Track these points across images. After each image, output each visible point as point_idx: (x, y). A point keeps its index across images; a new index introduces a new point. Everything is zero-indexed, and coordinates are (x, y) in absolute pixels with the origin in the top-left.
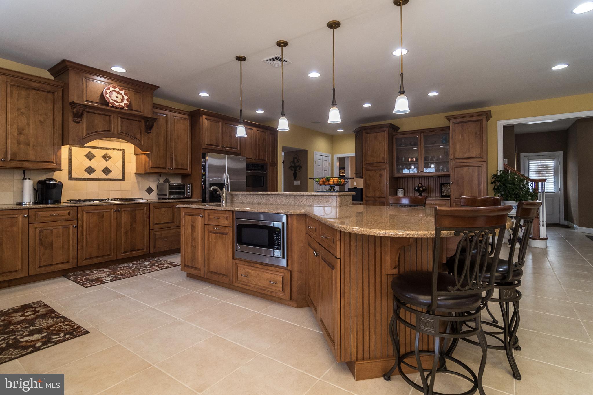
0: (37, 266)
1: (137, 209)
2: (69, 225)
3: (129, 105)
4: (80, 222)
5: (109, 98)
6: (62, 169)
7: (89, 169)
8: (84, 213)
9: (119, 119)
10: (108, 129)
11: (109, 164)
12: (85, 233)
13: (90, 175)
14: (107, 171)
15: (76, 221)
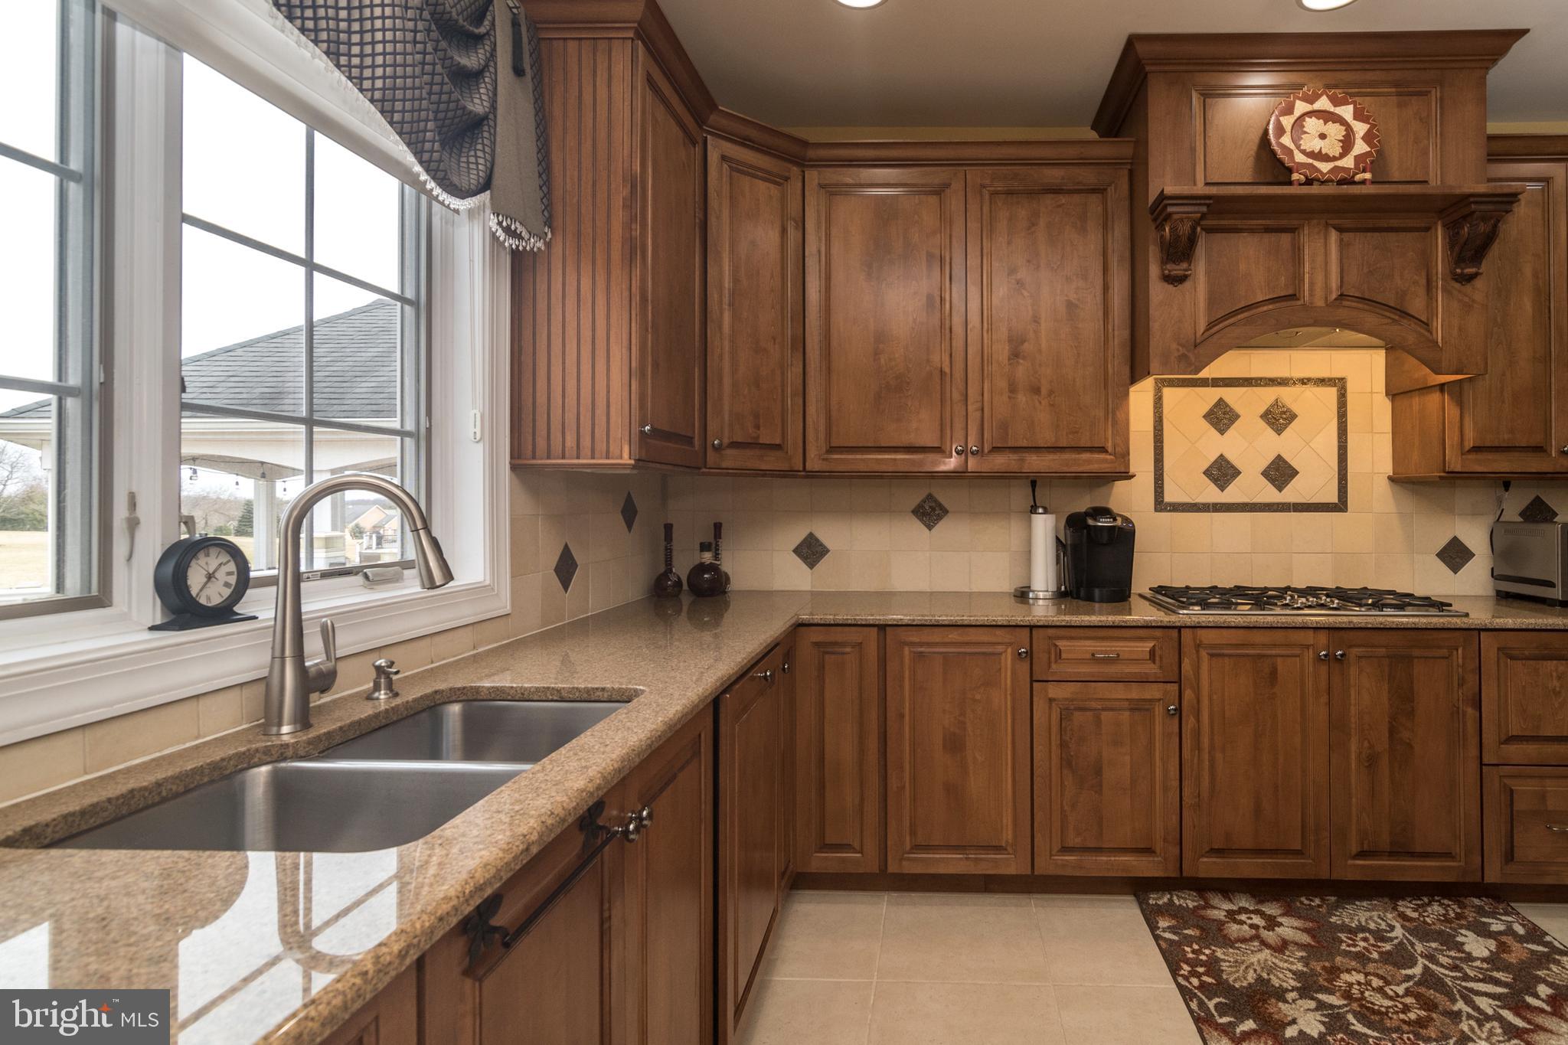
0: (1056, 847)
1: (1416, 652)
2: (1150, 700)
3: (1375, 161)
4: (1188, 694)
5: (1292, 146)
6: (1132, 470)
7: (1219, 469)
8: (1204, 653)
9: (1334, 235)
10: (1290, 292)
11: (1287, 445)
12: (1205, 741)
13: (1222, 488)
14: (1280, 472)
15: (1175, 687)
